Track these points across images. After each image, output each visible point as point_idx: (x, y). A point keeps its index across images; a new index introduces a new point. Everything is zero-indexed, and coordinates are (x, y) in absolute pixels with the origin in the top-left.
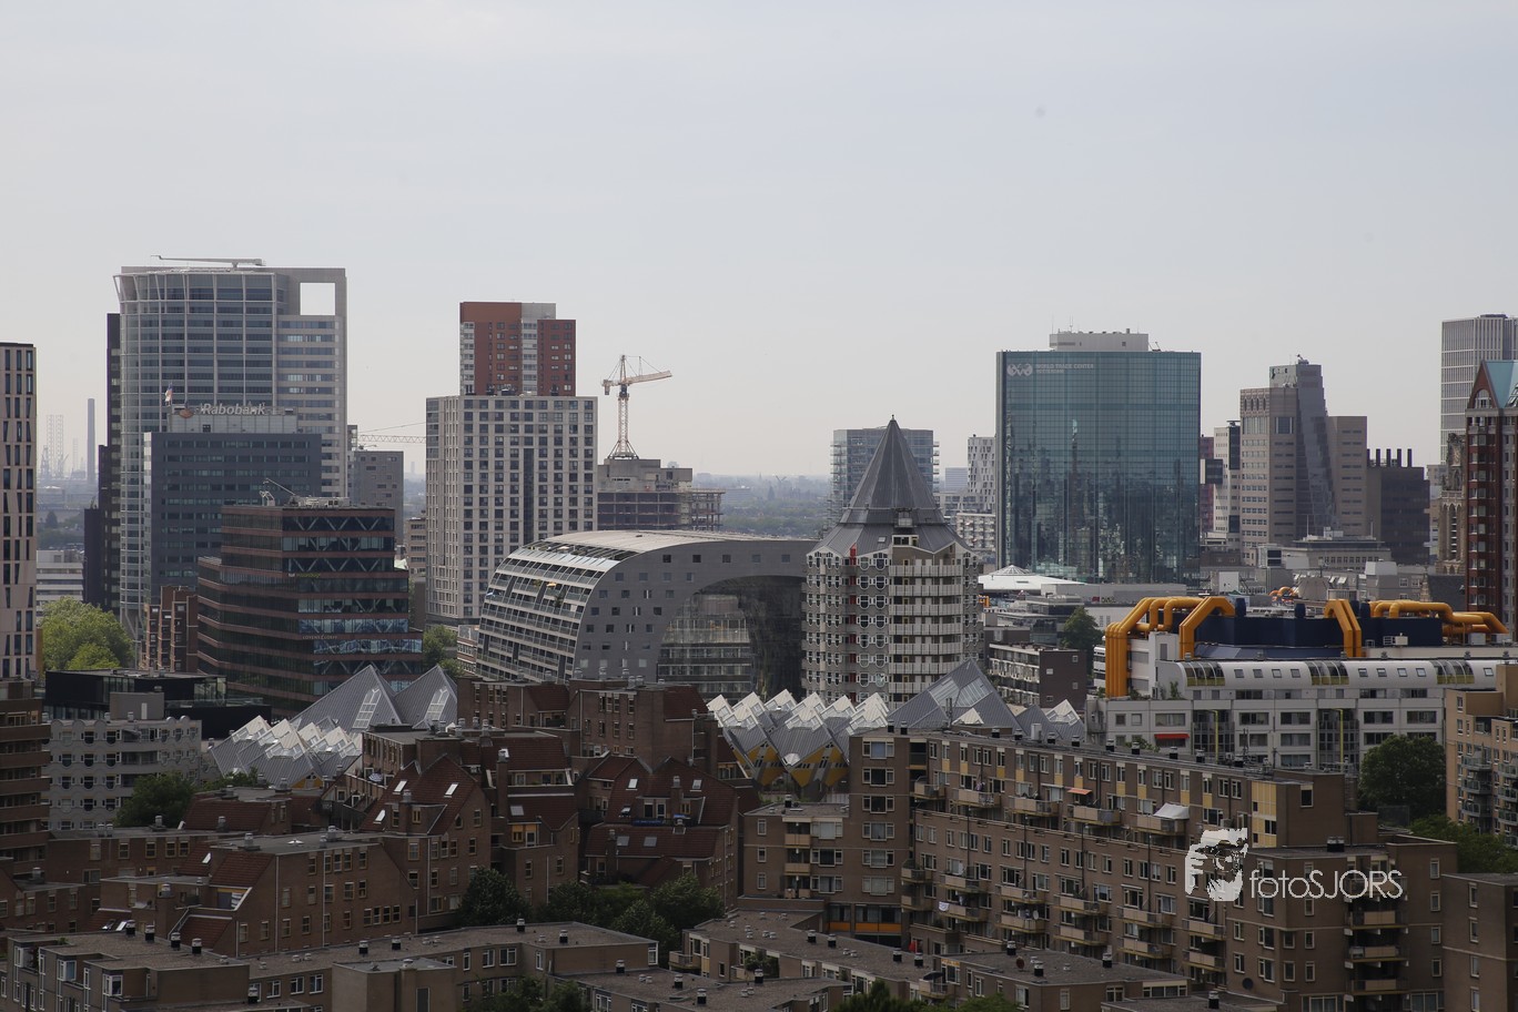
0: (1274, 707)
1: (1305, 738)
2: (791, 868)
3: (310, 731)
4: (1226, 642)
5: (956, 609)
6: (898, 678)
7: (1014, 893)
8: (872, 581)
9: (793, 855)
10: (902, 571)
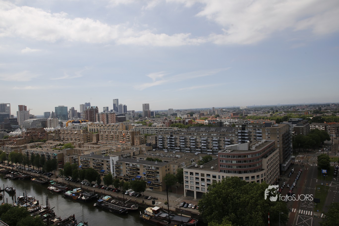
0: (77, 126)
3: (15, 132)
4: (74, 123)
5: (57, 122)
6: (54, 126)
7: (66, 138)
8: (52, 121)
9: (51, 137)
10: (54, 120)
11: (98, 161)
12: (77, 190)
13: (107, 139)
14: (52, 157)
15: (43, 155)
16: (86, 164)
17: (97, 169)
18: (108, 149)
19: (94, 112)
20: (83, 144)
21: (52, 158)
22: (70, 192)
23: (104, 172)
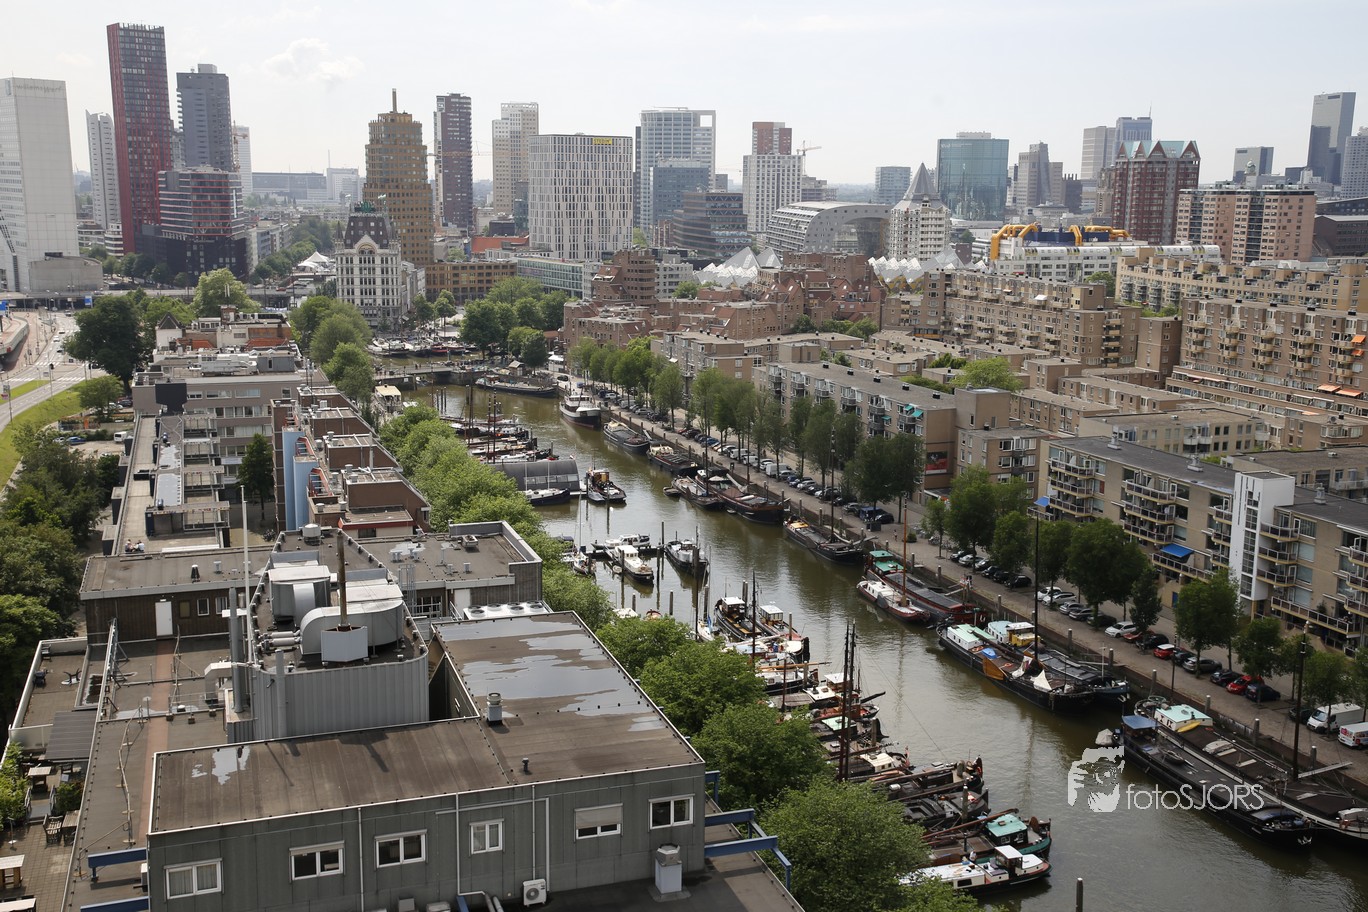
0: (1054, 263)
1: (1064, 273)
2: (903, 316)
3: (730, 268)
4: (1034, 241)
5: (943, 229)
6: (922, 253)
7: (983, 325)
8: (914, 219)
9: (903, 312)
10: (924, 216)
11: (1158, 485)
12: (1012, 632)
13: (1234, 360)
14: (894, 421)
15: (851, 408)
16: (1082, 491)
17: (1143, 533)
18: (1233, 421)
19: (1171, 178)
20: (1076, 371)
21: (894, 429)
22: (973, 633)
23: (1185, 559)
